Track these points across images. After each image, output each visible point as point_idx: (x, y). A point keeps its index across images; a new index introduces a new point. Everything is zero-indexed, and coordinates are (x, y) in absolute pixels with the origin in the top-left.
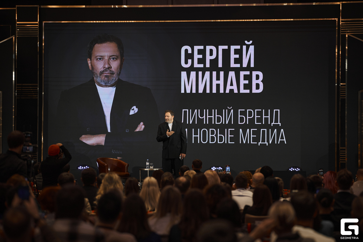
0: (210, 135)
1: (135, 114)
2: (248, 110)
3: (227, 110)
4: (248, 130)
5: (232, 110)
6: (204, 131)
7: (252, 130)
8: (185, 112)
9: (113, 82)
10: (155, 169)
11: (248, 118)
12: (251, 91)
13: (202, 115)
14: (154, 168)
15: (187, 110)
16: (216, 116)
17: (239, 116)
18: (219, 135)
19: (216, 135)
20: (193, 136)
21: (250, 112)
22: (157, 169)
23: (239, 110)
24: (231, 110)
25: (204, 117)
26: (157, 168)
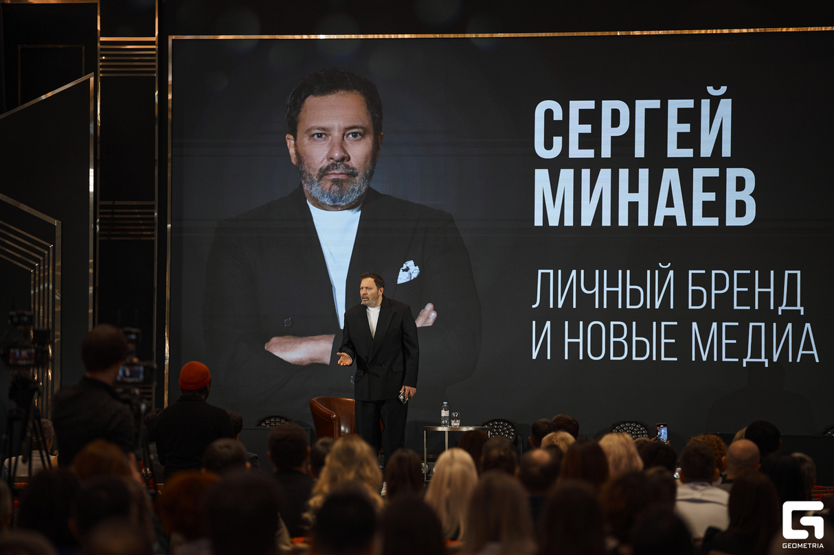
0: (612, 339)
1: (411, 281)
2: (714, 272)
3: (657, 272)
4: (714, 325)
5: (671, 273)
6: (596, 329)
7: (724, 324)
8: (546, 277)
9: (355, 196)
10: (464, 429)
11: (714, 292)
12: (723, 220)
13: (590, 285)
14: (462, 425)
15: (551, 272)
16: (629, 287)
17: (691, 288)
18: (635, 339)
19: (629, 339)
20: (567, 340)
21: (720, 278)
22: (471, 429)
23: (691, 272)
24: (667, 271)
25: (597, 289)
26: (471, 426)
